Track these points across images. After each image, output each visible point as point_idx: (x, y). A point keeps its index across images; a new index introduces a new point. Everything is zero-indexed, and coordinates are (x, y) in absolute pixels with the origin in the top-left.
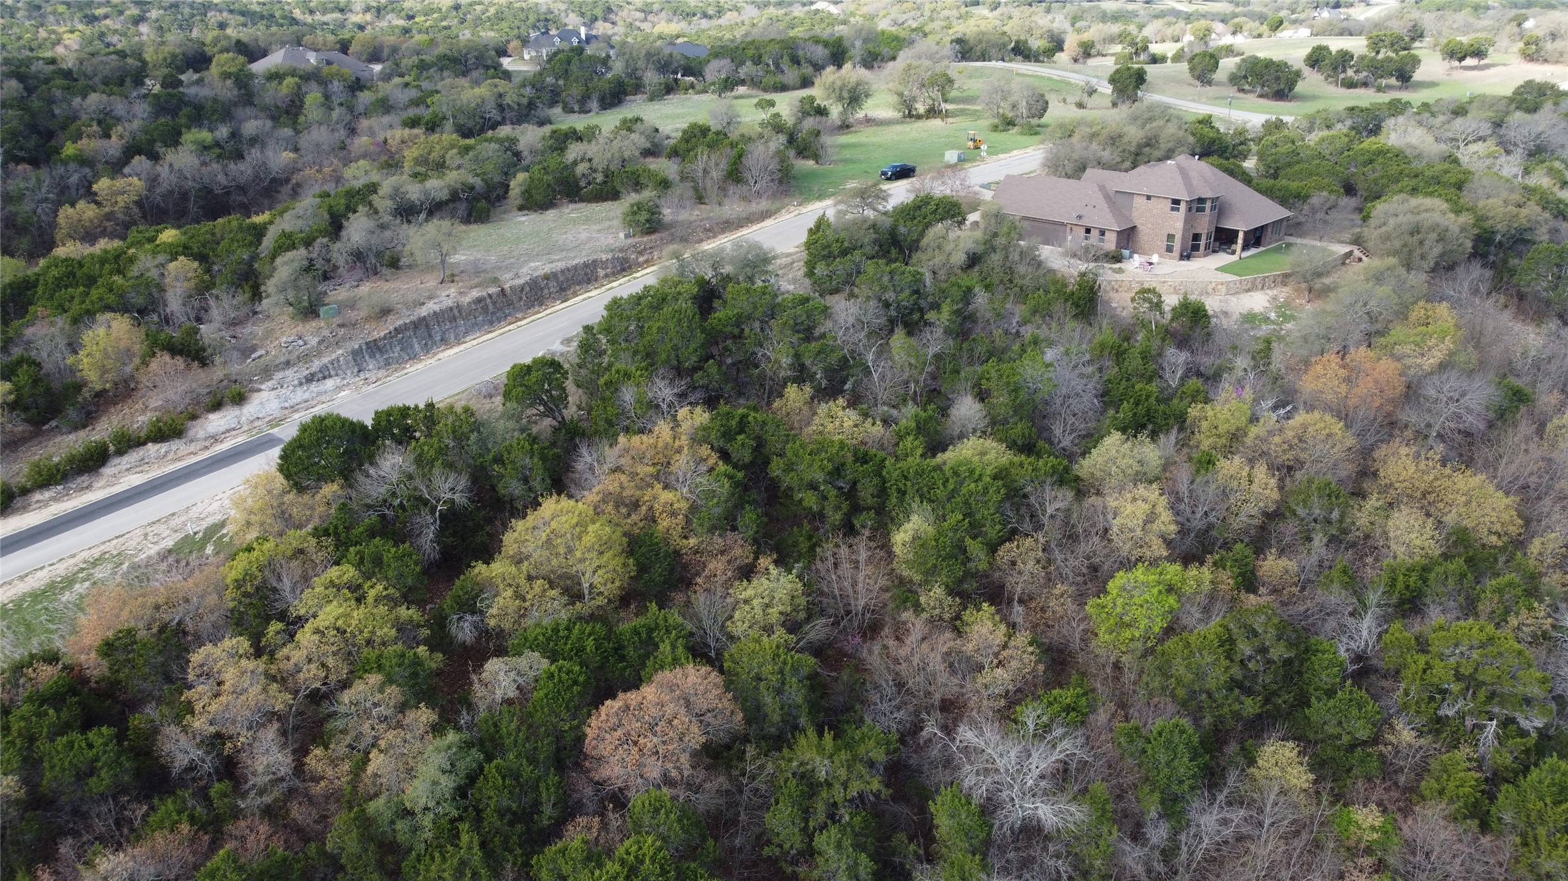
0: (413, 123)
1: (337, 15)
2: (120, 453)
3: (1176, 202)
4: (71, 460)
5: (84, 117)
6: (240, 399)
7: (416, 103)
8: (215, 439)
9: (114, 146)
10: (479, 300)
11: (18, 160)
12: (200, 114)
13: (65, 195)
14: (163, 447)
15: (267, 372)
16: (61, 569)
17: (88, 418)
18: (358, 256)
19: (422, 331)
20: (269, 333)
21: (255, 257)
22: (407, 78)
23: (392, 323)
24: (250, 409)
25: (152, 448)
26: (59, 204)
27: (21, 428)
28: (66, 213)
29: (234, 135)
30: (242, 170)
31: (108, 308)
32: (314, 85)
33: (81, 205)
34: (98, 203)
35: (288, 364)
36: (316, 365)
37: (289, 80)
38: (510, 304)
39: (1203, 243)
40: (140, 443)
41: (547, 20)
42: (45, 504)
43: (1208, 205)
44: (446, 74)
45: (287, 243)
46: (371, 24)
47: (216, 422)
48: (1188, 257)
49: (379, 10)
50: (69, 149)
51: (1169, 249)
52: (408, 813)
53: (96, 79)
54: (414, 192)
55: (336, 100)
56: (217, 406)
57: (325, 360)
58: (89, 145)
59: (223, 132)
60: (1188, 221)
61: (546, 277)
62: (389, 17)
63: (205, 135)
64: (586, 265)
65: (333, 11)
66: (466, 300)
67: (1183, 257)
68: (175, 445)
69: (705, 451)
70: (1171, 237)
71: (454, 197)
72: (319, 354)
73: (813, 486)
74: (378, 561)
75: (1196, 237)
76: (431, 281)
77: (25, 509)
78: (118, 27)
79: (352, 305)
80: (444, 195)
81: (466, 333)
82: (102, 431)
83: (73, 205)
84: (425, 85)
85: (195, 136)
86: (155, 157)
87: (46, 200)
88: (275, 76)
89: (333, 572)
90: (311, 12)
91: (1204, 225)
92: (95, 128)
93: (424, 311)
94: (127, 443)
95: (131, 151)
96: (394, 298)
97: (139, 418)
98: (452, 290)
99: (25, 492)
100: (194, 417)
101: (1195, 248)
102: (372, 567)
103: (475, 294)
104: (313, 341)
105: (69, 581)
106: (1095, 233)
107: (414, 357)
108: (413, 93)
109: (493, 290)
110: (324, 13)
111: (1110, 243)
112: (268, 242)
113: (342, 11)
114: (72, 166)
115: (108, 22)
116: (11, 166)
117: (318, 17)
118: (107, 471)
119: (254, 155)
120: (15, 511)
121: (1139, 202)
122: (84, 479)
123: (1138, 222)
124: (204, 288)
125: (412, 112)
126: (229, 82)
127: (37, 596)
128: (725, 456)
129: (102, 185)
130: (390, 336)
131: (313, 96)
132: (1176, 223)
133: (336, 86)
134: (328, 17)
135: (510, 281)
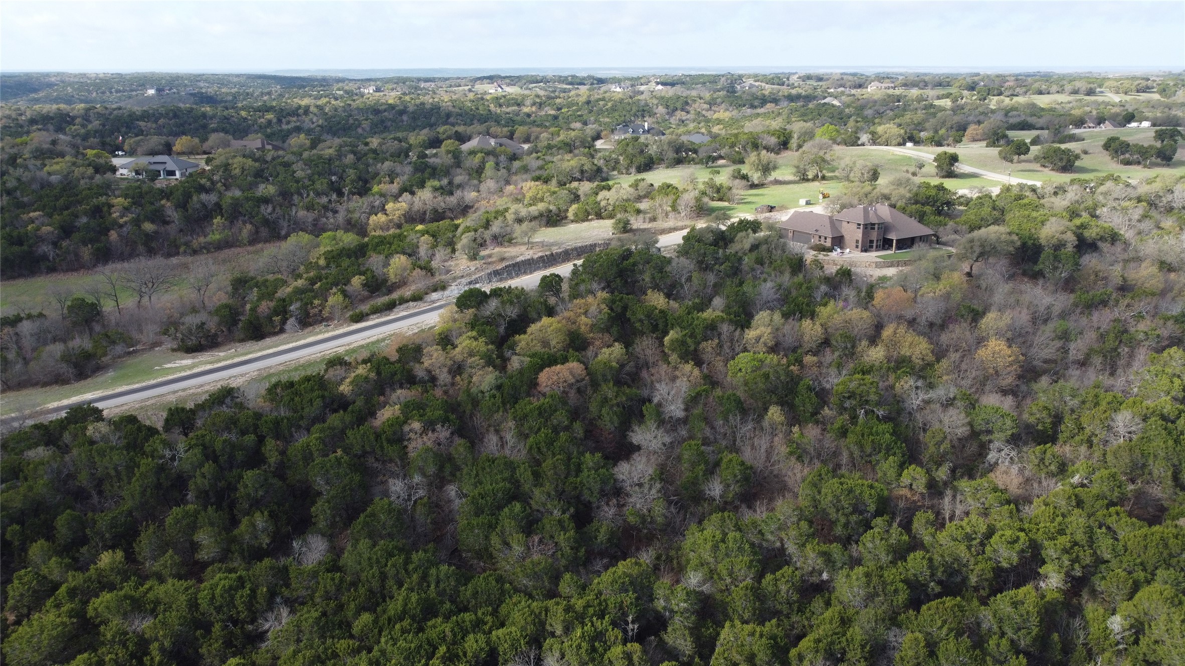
0: (537, 179)
1: (515, 108)
2: (400, 304)
3: (859, 225)
4: (384, 305)
5: (382, 173)
6: (444, 288)
7: (541, 168)
8: (433, 302)
9: (395, 187)
10: (542, 257)
11: (354, 194)
12: (435, 172)
13: (373, 211)
14: (415, 303)
15: (455, 279)
16: (381, 336)
17: (390, 291)
18: (495, 238)
19: (517, 269)
20: (457, 265)
21: (454, 236)
22: (539, 154)
23: (504, 264)
24: (447, 293)
25: (411, 304)
26: (370, 214)
27: (366, 293)
28: (373, 218)
29: (450, 183)
30: (452, 200)
31: (397, 253)
32: (491, 158)
33: (379, 215)
34: (386, 214)
35: (462, 277)
36: (474, 277)
37: (479, 155)
38: (555, 260)
39: (875, 244)
40: (407, 301)
41: (644, 111)
42: (374, 319)
43: (876, 226)
44: (561, 151)
45: (468, 229)
46: (535, 113)
47: (435, 296)
48: (866, 251)
49: (540, 104)
50: (376, 189)
51: (857, 247)
52: (482, 392)
53: (388, 154)
54: (524, 212)
55: (502, 165)
56: (435, 290)
57: (477, 276)
58: (384, 187)
59: (445, 181)
60: (865, 234)
61: (572, 250)
62: (546, 109)
63: (436, 183)
64: (591, 245)
65: (513, 105)
66: (536, 257)
67: (862, 251)
68: (419, 303)
69: (603, 306)
70: (857, 241)
71: (541, 215)
72: (475, 274)
73: (641, 321)
74: (484, 331)
75: (872, 242)
76: (523, 248)
77: (367, 320)
78: (391, 117)
79: (490, 256)
80: (536, 213)
81: (535, 270)
82: (395, 295)
83: (376, 215)
84: (548, 158)
85: (430, 183)
86: (413, 193)
87: (365, 212)
88: (472, 153)
89: (469, 334)
90: (501, 106)
91: (874, 235)
92: (387, 179)
93: (518, 260)
94: (403, 301)
95: (403, 190)
96: (507, 255)
97: (407, 292)
98: (531, 252)
99: (367, 315)
100: (427, 294)
101: (871, 247)
102: (482, 333)
103: (540, 254)
104: (473, 269)
105: (384, 340)
106: (823, 238)
107: (512, 278)
108: (540, 163)
109: (548, 253)
110: (508, 106)
111: (828, 244)
112: (460, 230)
113: (518, 105)
114: (377, 197)
115: (386, 114)
116: (351, 196)
117: (504, 109)
118: (395, 310)
119: (458, 193)
120: (364, 321)
121: (845, 224)
122: (388, 312)
123: (844, 233)
124: (434, 247)
125: (538, 173)
126: (450, 156)
127: (373, 343)
128: (611, 309)
129: (390, 206)
130: (503, 269)
131: (490, 164)
132: (859, 234)
133: (502, 158)
134: (508, 110)
135: (556, 250)
